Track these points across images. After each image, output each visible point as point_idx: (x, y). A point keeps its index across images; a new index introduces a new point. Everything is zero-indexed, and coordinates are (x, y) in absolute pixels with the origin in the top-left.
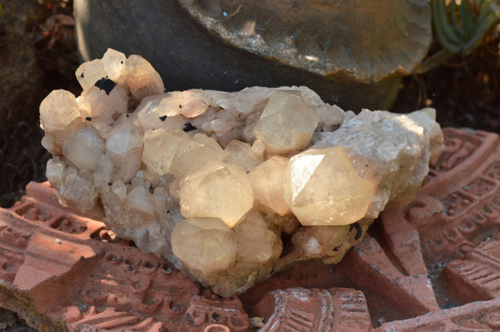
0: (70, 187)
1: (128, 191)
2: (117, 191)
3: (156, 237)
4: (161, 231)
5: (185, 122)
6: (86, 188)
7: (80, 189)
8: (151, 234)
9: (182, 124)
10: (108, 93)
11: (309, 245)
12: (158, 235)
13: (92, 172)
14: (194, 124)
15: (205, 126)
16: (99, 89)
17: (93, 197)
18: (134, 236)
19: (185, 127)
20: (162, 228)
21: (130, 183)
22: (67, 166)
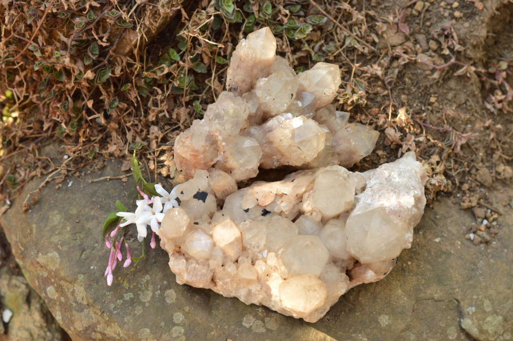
0: (192, 273)
1: (237, 268)
2: (229, 270)
3: (257, 292)
4: (261, 289)
5: (262, 209)
6: (204, 271)
7: (200, 273)
8: (253, 291)
9: (260, 212)
10: (204, 202)
11: (366, 275)
12: (259, 291)
13: (208, 260)
14: (268, 209)
15: (276, 210)
16: (197, 200)
17: (209, 277)
18: (238, 294)
19: (262, 213)
20: (262, 286)
21: (237, 261)
22: (187, 259)
